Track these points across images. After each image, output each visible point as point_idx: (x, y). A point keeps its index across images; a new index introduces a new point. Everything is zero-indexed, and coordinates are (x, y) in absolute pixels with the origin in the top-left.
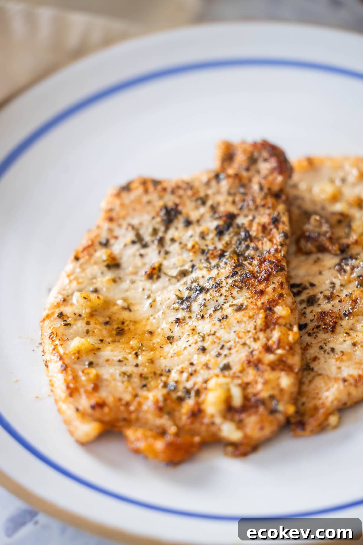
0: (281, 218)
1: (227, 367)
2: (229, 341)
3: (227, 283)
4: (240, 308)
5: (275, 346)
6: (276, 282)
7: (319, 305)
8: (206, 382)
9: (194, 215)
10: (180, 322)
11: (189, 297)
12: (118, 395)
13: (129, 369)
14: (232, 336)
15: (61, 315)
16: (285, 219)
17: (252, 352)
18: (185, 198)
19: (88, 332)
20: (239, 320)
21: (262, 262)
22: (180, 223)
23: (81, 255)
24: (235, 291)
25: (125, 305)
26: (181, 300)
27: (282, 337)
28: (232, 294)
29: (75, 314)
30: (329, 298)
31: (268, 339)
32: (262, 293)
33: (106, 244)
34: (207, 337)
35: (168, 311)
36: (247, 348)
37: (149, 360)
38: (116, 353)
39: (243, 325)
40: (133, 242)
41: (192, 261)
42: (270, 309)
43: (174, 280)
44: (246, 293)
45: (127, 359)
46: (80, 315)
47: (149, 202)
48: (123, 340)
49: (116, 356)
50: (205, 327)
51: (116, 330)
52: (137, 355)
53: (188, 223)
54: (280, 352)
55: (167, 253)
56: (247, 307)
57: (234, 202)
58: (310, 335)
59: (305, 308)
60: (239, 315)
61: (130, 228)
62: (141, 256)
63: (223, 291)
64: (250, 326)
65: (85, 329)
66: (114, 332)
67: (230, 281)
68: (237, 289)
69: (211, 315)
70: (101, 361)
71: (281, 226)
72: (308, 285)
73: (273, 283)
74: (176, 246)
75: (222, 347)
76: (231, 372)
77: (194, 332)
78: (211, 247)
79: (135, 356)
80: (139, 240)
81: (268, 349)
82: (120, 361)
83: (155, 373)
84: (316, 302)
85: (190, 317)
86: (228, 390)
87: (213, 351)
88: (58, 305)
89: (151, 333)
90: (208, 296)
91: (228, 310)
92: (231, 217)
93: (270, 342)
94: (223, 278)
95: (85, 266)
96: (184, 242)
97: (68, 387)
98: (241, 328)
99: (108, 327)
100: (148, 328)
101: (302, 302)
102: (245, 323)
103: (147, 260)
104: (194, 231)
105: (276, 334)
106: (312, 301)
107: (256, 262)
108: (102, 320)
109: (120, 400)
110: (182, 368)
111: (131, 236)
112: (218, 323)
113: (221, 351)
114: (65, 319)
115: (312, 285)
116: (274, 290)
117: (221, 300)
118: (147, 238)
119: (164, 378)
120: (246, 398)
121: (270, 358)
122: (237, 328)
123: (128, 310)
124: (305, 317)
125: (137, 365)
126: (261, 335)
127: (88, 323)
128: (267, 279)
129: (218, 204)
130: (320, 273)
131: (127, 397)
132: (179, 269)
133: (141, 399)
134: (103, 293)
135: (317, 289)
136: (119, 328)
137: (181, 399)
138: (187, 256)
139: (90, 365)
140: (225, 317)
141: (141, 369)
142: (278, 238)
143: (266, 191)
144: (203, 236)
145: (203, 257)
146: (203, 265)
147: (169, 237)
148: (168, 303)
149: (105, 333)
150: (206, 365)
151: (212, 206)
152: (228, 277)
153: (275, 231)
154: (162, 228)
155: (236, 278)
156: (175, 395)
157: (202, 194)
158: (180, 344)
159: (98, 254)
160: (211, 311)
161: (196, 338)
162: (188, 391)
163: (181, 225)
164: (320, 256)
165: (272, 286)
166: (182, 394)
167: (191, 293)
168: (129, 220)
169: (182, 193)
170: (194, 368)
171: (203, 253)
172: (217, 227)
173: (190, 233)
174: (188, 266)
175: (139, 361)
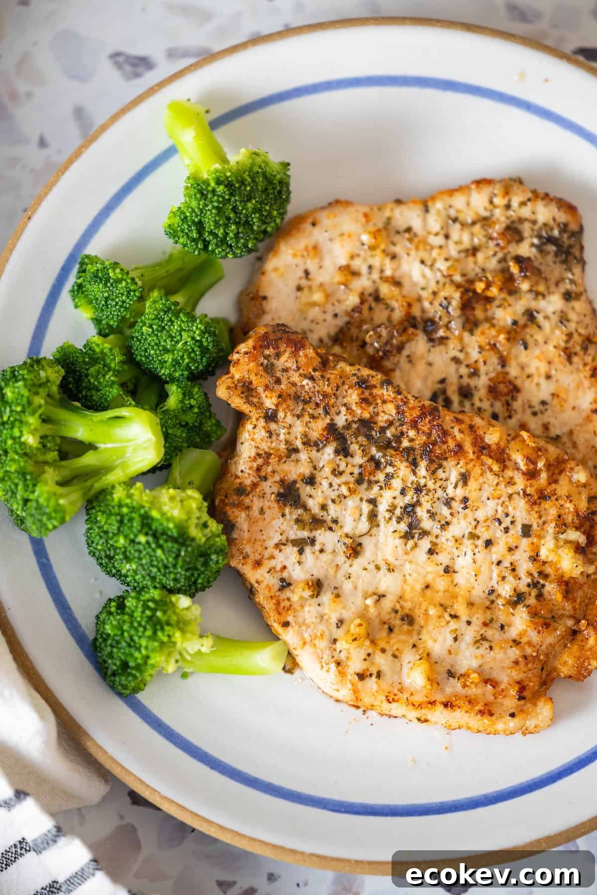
0: (362, 376)
1: (527, 530)
2: (497, 511)
3: (424, 477)
4: (465, 478)
5: (532, 467)
6: (452, 425)
7: (476, 387)
8: (535, 558)
9: (305, 469)
10: (434, 550)
11: (410, 526)
12: (508, 663)
13: (470, 634)
14: (491, 504)
15: (361, 676)
16: (365, 372)
17: (526, 494)
18: (277, 468)
19: (395, 656)
20: (478, 487)
21: (414, 424)
22: (305, 490)
23: (283, 620)
24: (440, 473)
25: (376, 597)
26: (408, 536)
27: (525, 452)
28: (442, 479)
29: (365, 660)
30: (475, 374)
31: (518, 469)
32: (460, 446)
33: (286, 584)
34: (477, 532)
35: (410, 556)
36: (515, 496)
37: (467, 607)
38: (440, 638)
39: (486, 486)
40: (301, 552)
41: (361, 499)
42: (483, 448)
43: (374, 531)
44: (450, 464)
45: (456, 630)
46: (369, 655)
47: (262, 511)
48: (420, 620)
49: (445, 640)
50: (460, 526)
51: (404, 624)
52: (454, 617)
53: (311, 481)
54: (540, 465)
55: (335, 521)
56: (467, 471)
57: (313, 417)
58: (510, 417)
59: (473, 405)
60: (473, 484)
61: (283, 547)
62: (322, 551)
63: (431, 485)
64: (492, 479)
65: (391, 658)
66: (406, 627)
67: (422, 471)
68: (440, 471)
69: (452, 514)
70: (449, 660)
71: (373, 382)
72: (440, 386)
73: (452, 428)
74: (332, 507)
75: (500, 523)
76: (535, 527)
77: (459, 542)
78: (357, 471)
79: (455, 620)
80: (301, 545)
81: (532, 475)
82: (456, 639)
83: (488, 608)
84: (471, 389)
85: (437, 537)
87: (497, 532)
88: (342, 674)
89: (427, 587)
90: (426, 505)
91: (460, 493)
92: (331, 428)
93: (524, 469)
94: (412, 478)
95: (300, 620)
96: (334, 495)
97: (481, 712)
98: (488, 491)
99: (396, 630)
100: (419, 587)
101: (461, 403)
102: (485, 482)
103: (329, 548)
104: (324, 476)
105: (519, 458)
106: (466, 393)
107: (412, 433)
108: (384, 633)
109: (516, 663)
110: (499, 576)
111: (291, 552)
112: (467, 511)
113: (504, 525)
114: (368, 674)
115: (443, 381)
116: (461, 431)
117: (440, 493)
118: (305, 534)
119: (500, 602)
121: (543, 478)
122: (485, 495)
123: (382, 599)
124: (485, 410)
125: (469, 623)
126: (509, 473)
127: (383, 651)
128: (445, 433)
129: (305, 435)
130: (430, 364)
131: (514, 653)
132: (364, 518)
133: (524, 640)
134: (346, 615)
135: (453, 380)
136: (402, 619)
137: (540, 596)
138: (351, 503)
139: (451, 674)
140: (465, 500)
141: (478, 619)
142: (387, 393)
143: (317, 374)
144: (337, 473)
145: (365, 485)
146: (376, 488)
147: (316, 510)
148: (400, 551)
149: (403, 637)
150: (510, 549)
151: (304, 444)
152: (415, 473)
153: (375, 391)
154: (300, 511)
155: (423, 464)
156: (532, 601)
157: (283, 446)
158: (463, 563)
159: (295, 598)
160: (445, 511)
161: (468, 543)
162: (534, 585)
163: (308, 489)
164: (405, 352)
165: (456, 431)
166: (534, 592)
167: (407, 520)
168: (271, 544)
169: (270, 469)
170: (506, 564)
171: (359, 481)
172: (337, 452)
173: (325, 484)
174: (366, 508)
175: (464, 618)
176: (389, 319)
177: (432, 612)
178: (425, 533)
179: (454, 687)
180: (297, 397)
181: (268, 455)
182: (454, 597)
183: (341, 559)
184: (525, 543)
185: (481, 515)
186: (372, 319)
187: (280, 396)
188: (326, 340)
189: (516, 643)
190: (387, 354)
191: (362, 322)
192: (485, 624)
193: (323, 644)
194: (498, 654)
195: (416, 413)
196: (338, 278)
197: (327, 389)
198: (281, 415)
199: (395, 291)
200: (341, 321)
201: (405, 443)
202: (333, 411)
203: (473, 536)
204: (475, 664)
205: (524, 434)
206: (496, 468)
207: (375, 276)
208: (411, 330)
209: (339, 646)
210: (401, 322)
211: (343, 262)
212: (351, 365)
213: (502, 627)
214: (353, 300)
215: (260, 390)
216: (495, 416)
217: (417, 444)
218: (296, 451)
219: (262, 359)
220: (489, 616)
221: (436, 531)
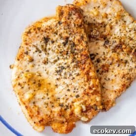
1: (78, 96)
2: (77, 87)
3: (72, 66)
4: (78, 75)
5: (92, 87)
6: (88, 63)
7: (101, 62)
8: (73, 102)
9: (54, 39)
10: (58, 80)
11: (59, 71)
12: (46, 114)
13: (46, 100)
14: (77, 85)
15: (19, 84)
16: (85, 36)
17: (85, 90)
19: (29, 88)
20: (78, 79)
21: (82, 55)
22: (50, 42)
26: (57, 72)
27: (94, 83)
28: (74, 70)
29: (23, 82)
30: (104, 60)
31: (89, 84)
32: (84, 69)
33: (27, 53)
36: (83, 88)
37: (51, 96)
38: (40, 95)
40: (36, 51)
41: (57, 56)
42: (88, 74)
44: (79, 69)
45: (45, 97)
46: (25, 82)
47: (38, 37)
48: (41, 88)
50: (67, 81)
52: (47, 94)
53: (53, 42)
54: (94, 89)
55: (48, 54)
56: (80, 74)
57: (67, 32)
58: (100, 74)
59: (97, 64)
60: (78, 77)
61: (34, 46)
62: (40, 56)
63: (71, 68)
64: (83, 81)
66: (38, 86)
67: (73, 64)
69: (68, 78)
70: (37, 100)
71: (84, 39)
74: (51, 51)
75: (75, 89)
77: (64, 84)
78: (63, 50)
80: (38, 50)
81: (90, 88)
82: (43, 98)
83: (55, 100)
86: (81, 107)
87: (72, 90)
88: (17, 80)
89: (50, 84)
90: (66, 71)
91: (74, 76)
92: (67, 38)
93: (90, 86)
95: (22, 62)
96: (54, 49)
97: (30, 116)
98: (79, 81)
99: (35, 84)
100: (48, 82)
101: (95, 62)
102: (81, 80)
103: (42, 57)
104: (56, 44)
105: (92, 83)
106: (98, 61)
107: (79, 56)
108: (33, 82)
109: (47, 115)
110: (63, 97)
111: (35, 49)
112: (72, 80)
114: (21, 85)
115: (97, 54)
116: (88, 66)
118: (41, 49)
119: (58, 102)
120: (86, 107)
121: (91, 91)
123: (40, 76)
126: (87, 83)
127: (29, 85)
128: (85, 63)
129: (62, 33)
130: (99, 48)
131: (49, 113)
132: (54, 59)
133: (53, 113)
134: (30, 71)
135: (99, 56)
136: (39, 84)
137: (66, 109)
138: (55, 54)
139: (34, 103)
140: (74, 78)
141: (50, 100)
142: (84, 44)
143: (76, 26)
144: (59, 46)
145: (61, 54)
146: (62, 57)
147: (47, 48)
148: (53, 73)
149: (35, 87)
150: (71, 96)
151: (60, 35)
152: (71, 63)
153: (83, 41)
154: (45, 45)
155: (74, 63)
156: (63, 109)
157: (55, 30)
158: (60, 88)
159: (25, 58)
160: (68, 76)
161: (65, 86)
162: (67, 107)
163: (51, 43)
164: (97, 41)
165: (87, 65)
166: (65, 108)
167: (60, 69)
168: (33, 44)
169: (48, 31)
170: (67, 97)
171: (61, 53)
172: (63, 43)
173: (54, 46)
174: (56, 58)
175: (49, 97)
176: (102, 32)
177: (45, 89)
178: (60, 75)
179: (32, 105)
180: (68, 26)
181: (51, 29)
182: (52, 91)
183: (41, 61)
184: (75, 98)
185: (73, 84)
186: (99, 29)
187: (66, 22)
188: (87, 22)
189: (51, 112)
190: (93, 38)
191: (97, 27)
192: (51, 102)
193: (20, 71)
194: (46, 110)
195: (84, 54)
196: (103, 14)
197: (75, 31)
198: (62, 25)
199: (109, 29)
200: (94, 22)
201: (76, 56)
202: (71, 35)
203: (68, 86)
204: (40, 106)
205: (98, 80)
206: (86, 80)
207: (109, 22)
208: (103, 39)
209: (23, 75)
210: (103, 35)
211: (108, 13)
212: (85, 32)
213: (53, 106)
214: (100, 21)
215: (64, 16)
216: (98, 71)
217: (78, 59)
218: (57, 34)
219: (70, 12)
220: (53, 101)
221: (63, 77)
